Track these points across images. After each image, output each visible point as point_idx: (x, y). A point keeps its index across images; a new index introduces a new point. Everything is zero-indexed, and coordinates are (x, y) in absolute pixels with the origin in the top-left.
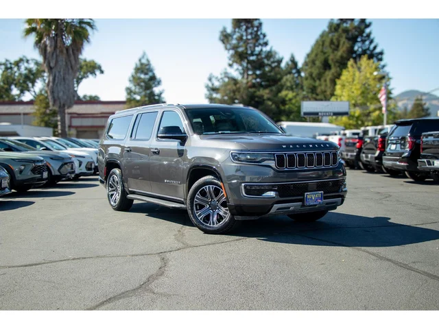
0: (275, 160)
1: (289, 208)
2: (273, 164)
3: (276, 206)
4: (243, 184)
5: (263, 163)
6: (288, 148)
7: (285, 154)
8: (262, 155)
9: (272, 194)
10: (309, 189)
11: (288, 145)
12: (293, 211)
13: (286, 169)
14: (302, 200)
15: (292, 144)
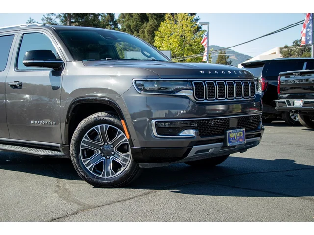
0: (193, 89)
1: (208, 150)
2: (190, 94)
3: (196, 148)
4: (153, 121)
5: (178, 94)
6: (206, 75)
7: (204, 81)
8: (176, 83)
9: (192, 132)
10: (231, 126)
11: (206, 70)
12: (212, 154)
13: (205, 101)
14: (223, 141)
15: (211, 70)
